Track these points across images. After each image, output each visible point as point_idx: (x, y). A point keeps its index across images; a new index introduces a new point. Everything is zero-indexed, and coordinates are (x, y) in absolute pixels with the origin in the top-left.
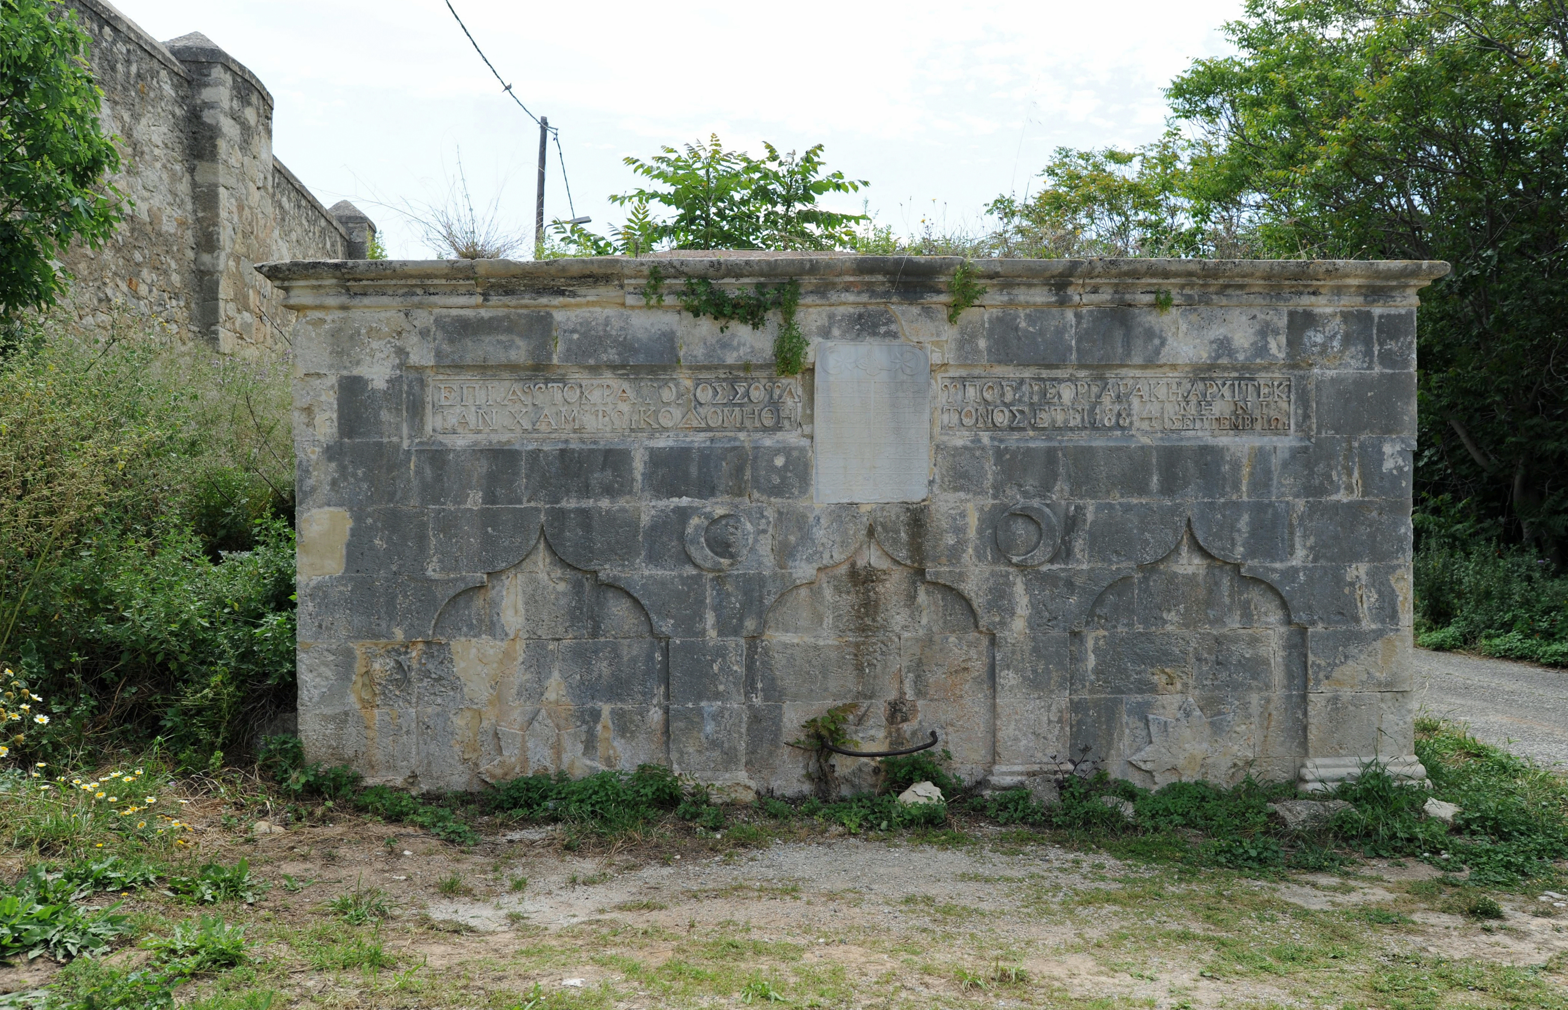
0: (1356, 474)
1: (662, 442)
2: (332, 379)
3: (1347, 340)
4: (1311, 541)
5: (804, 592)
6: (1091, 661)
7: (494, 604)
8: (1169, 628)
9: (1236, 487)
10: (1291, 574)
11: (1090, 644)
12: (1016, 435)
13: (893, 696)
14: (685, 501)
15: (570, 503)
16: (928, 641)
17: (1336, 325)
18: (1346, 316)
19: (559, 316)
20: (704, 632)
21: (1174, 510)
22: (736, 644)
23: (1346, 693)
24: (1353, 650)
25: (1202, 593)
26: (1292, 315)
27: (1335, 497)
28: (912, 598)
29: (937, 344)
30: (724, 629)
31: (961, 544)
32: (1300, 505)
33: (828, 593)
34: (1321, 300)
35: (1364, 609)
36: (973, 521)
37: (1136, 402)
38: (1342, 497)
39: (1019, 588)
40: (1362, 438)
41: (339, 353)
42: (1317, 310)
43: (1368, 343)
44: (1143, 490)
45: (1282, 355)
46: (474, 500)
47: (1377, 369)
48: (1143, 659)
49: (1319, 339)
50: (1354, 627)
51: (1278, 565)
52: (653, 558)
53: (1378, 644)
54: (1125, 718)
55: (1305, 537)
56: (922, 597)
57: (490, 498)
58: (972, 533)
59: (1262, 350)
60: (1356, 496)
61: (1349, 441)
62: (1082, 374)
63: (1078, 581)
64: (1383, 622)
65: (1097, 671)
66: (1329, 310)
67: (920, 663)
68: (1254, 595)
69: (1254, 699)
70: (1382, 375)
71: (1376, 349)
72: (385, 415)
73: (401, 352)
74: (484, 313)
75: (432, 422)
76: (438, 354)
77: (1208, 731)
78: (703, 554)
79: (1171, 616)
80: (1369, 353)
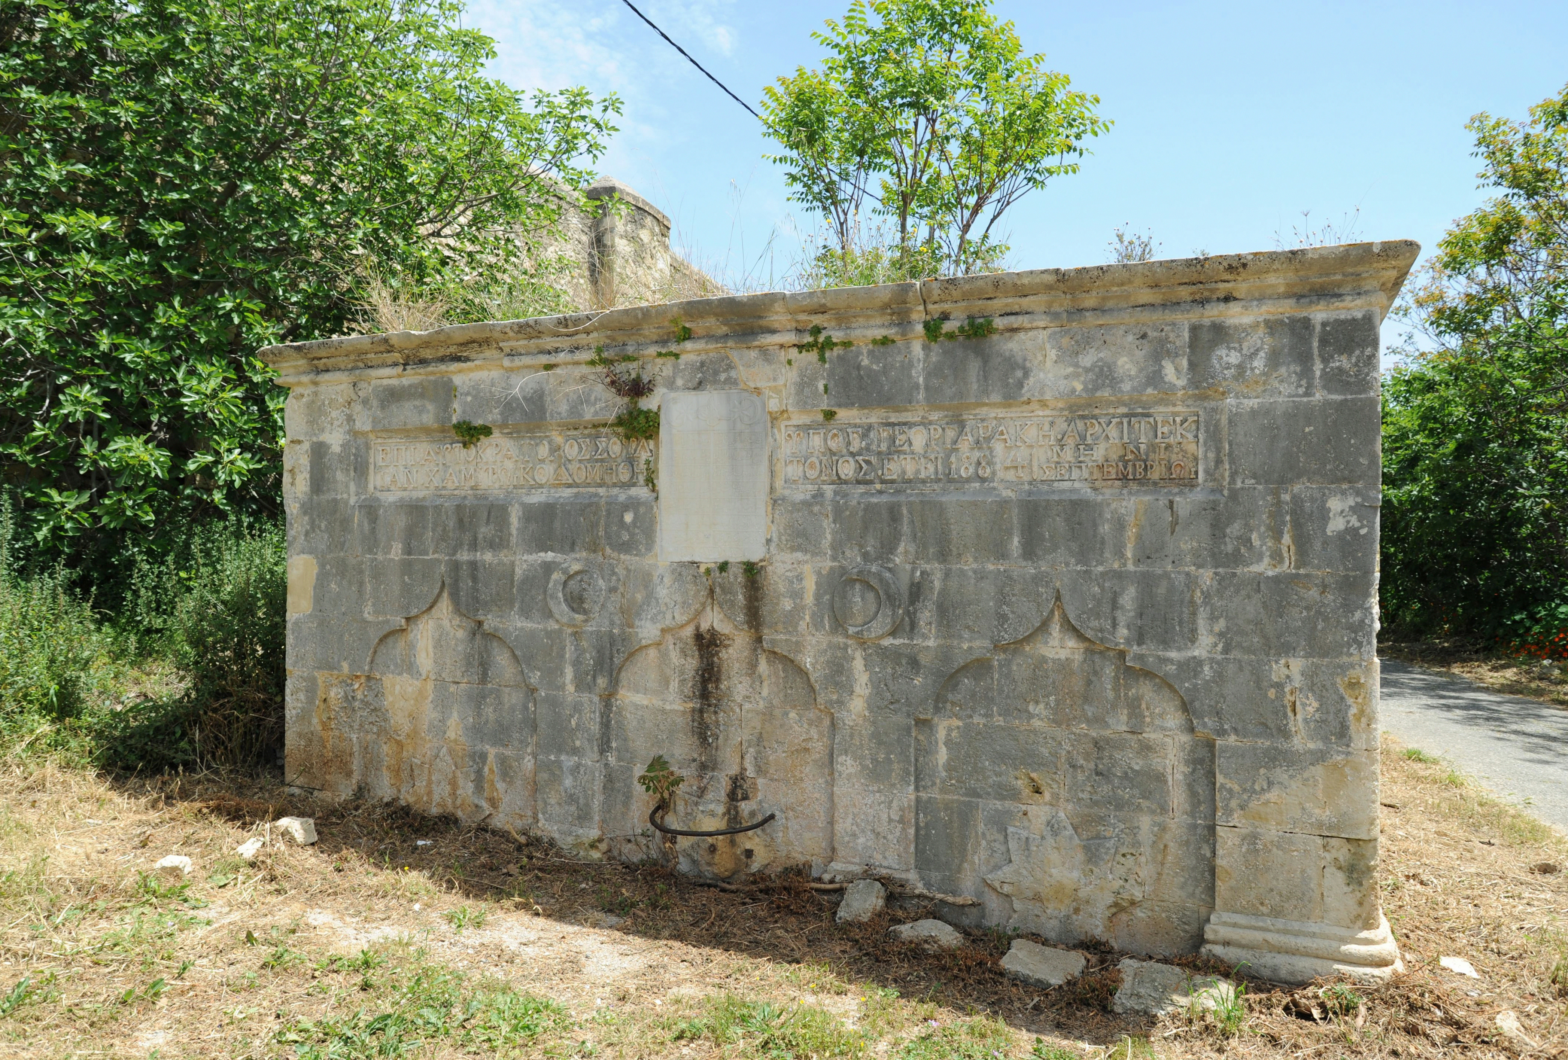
0: (1287, 539)
1: (537, 498)
2: (306, 446)
3: (1274, 360)
4: (1221, 625)
5: (652, 653)
6: (942, 755)
7: (411, 646)
8: (1036, 723)
9: (1119, 553)
10: (1192, 666)
11: (941, 734)
12: (862, 489)
13: (734, 770)
14: (550, 556)
15: (464, 556)
16: (768, 715)
17: (1259, 339)
18: (1272, 326)
19: (457, 380)
20: (562, 687)
21: (1037, 579)
22: (591, 702)
23: (1271, 832)
24: (1280, 774)
25: (1077, 684)
26: (1195, 329)
27: (1256, 568)
28: (753, 666)
29: (776, 390)
30: (581, 684)
31: (798, 609)
32: (1207, 577)
33: (675, 657)
34: (1234, 308)
35: (1297, 724)
36: (810, 585)
37: (998, 448)
38: (1264, 567)
39: (858, 664)
40: (1297, 488)
41: (311, 422)
42: (1230, 322)
43: (1304, 359)
44: (1002, 554)
45: (1181, 383)
46: (396, 552)
47: (1319, 396)
48: (1001, 757)
49: (1234, 358)
50: (1284, 745)
51: (1173, 654)
52: (526, 613)
53: (1318, 771)
54: (981, 827)
55: (1213, 618)
56: (763, 666)
57: (408, 551)
58: (809, 599)
59: (1155, 378)
60: (1286, 567)
61: (1276, 494)
62: (935, 416)
63: (924, 659)
64: (1326, 739)
65: (949, 768)
66: (1247, 319)
67: (760, 738)
68: (1146, 690)
69: (1145, 822)
70: (1327, 404)
71: (1318, 367)
72: (340, 476)
73: (350, 419)
74: (405, 381)
75: (375, 480)
76: (375, 421)
77: (1080, 856)
78: (561, 609)
79: (1038, 709)
80: (1306, 372)
